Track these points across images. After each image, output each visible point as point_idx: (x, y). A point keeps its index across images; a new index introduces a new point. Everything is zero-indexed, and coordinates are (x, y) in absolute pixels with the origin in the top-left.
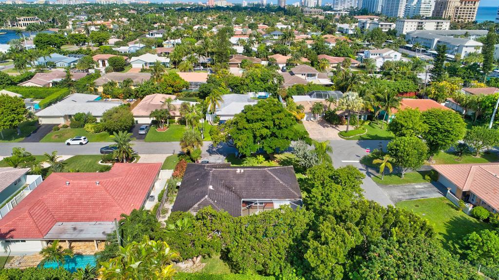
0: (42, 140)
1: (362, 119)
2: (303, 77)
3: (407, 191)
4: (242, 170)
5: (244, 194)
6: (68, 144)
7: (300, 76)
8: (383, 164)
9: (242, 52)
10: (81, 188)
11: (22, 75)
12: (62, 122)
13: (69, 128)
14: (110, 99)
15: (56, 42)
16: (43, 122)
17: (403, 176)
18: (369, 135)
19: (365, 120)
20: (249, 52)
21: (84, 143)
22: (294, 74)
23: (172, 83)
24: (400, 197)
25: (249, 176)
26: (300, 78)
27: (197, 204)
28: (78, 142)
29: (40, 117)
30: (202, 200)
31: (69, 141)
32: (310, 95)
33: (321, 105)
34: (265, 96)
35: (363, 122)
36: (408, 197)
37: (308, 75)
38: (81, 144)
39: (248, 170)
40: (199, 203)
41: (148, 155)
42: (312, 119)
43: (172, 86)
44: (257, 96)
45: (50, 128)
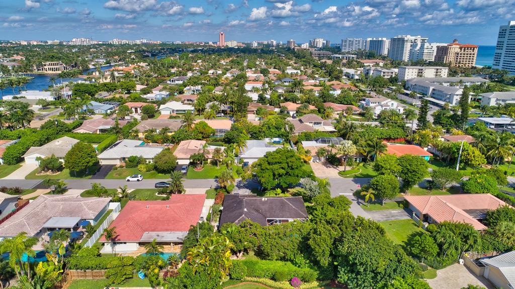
0: (106, 178)
1: (358, 161)
2: (311, 125)
3: (385, 215)
4: (266, 199)
5: (268, 215)
6: (128, 180)
7: (308, 124)
8: (368, 195)
9: (256, 100)
10: (157, 210)
12: (118, 163)
13: (125, 167)
14: (151, 144)
16: (103, 163)
17: (384, 204)
18: (361, 174)
19: (360, 162)
20: (263, 100)
21: (140, 179)
22: (303, 122)
23: (202, 130)
24: (380, 219)
25: (271, 203)
26: (308, 126)
28: (136, 179)
29: (101, 159)
30: (241, 218)
31: (128, 178)
32: (316, 141)
33: (324, 150)
34: (279, 141)
35: (359, 164)
36: (385, 219)
37: (315, 123)
38: (138, 180)
39: (271, 199)
41: (191, 189)
42: (318, 161)
43: (202, 133)
44: (272, 141)
45: (110, 168)
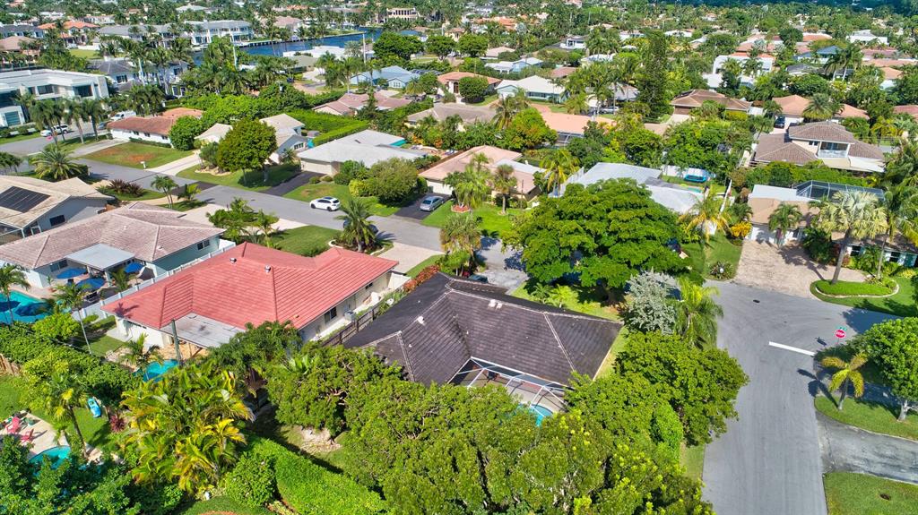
0: (289, 194)
2: (813, 149)
3: (889, 453)
4: (500, 305)
5: (480, 349)
6: (313, 206)
7: (805, 145)
8: (844, 373)
9: (717, 86)
10: (245, 271)
11: (324, 94)
12: (329, 171)
13: (333, 182)
14: (421, 147)
15: (403, 47)
16: (307, 167)
17: (903, 416)
18: (890, 303)
21: (333, 208)
22: (791, 140)
24: (856, 462)
25: (507, 319)
26: (804, 151)
27: (378, 341)
28: (325, 206)
29: (303, 159)
30: (389, 337)
31: (315, 202)
32: (800, 188)
34: (701, 178)
36: (878, 469)
37: (825, 146)
38: (329, 209)
39: (511, 308)
40: (382, 340)
41: (407, 246)
42: (772, 241)
44: (685, 175)
45: (316, 178)
